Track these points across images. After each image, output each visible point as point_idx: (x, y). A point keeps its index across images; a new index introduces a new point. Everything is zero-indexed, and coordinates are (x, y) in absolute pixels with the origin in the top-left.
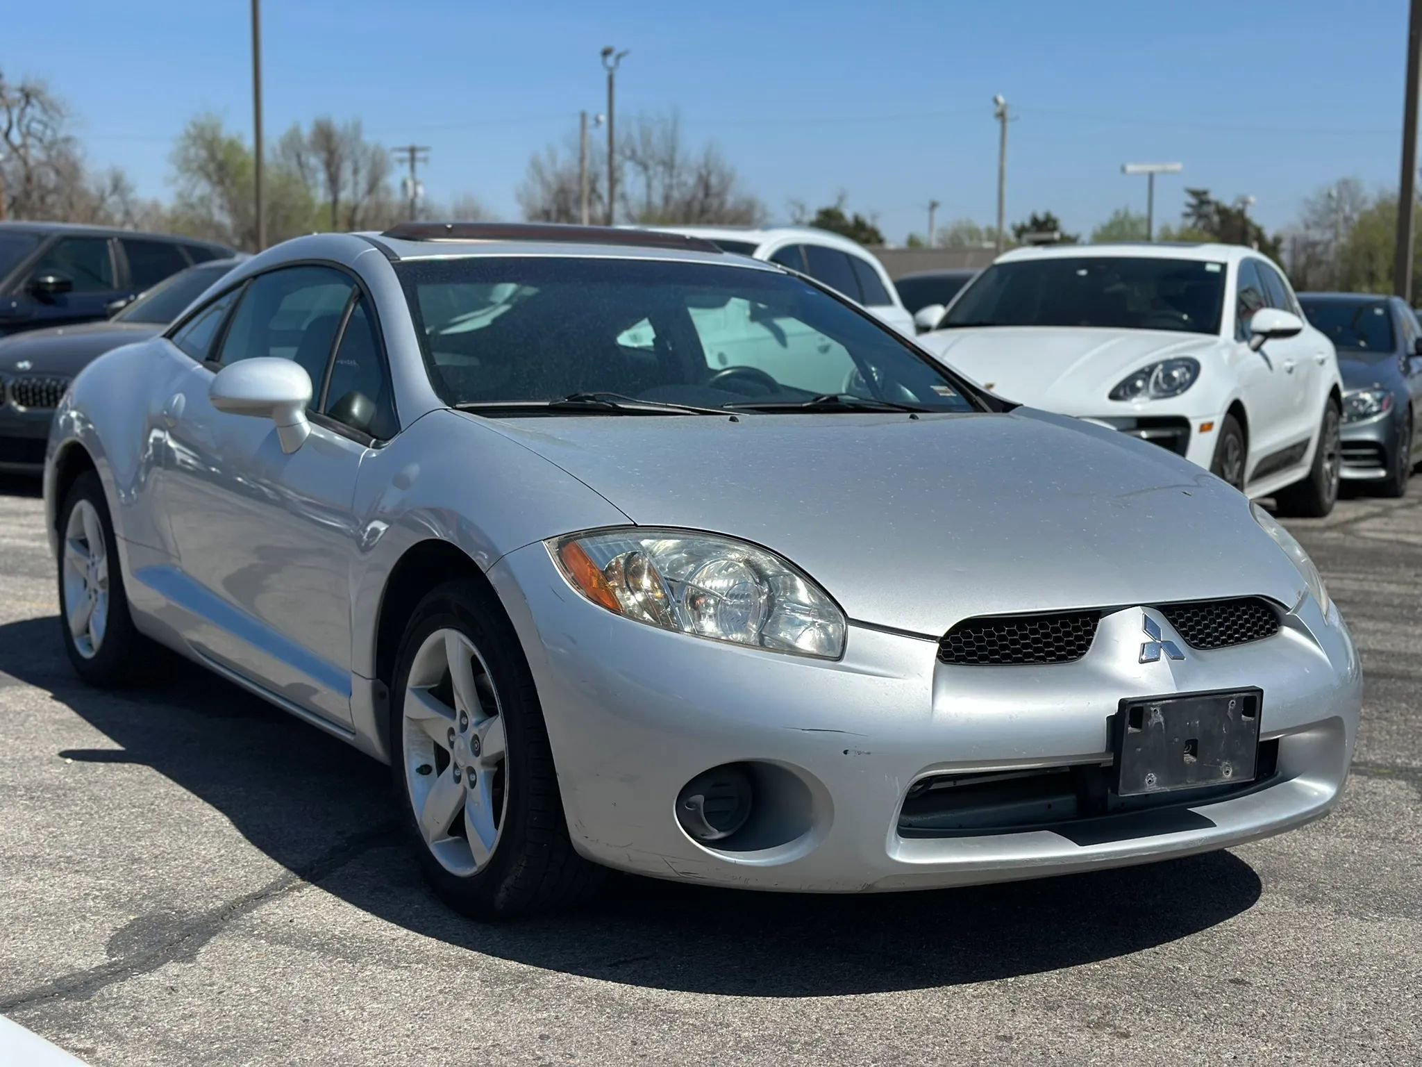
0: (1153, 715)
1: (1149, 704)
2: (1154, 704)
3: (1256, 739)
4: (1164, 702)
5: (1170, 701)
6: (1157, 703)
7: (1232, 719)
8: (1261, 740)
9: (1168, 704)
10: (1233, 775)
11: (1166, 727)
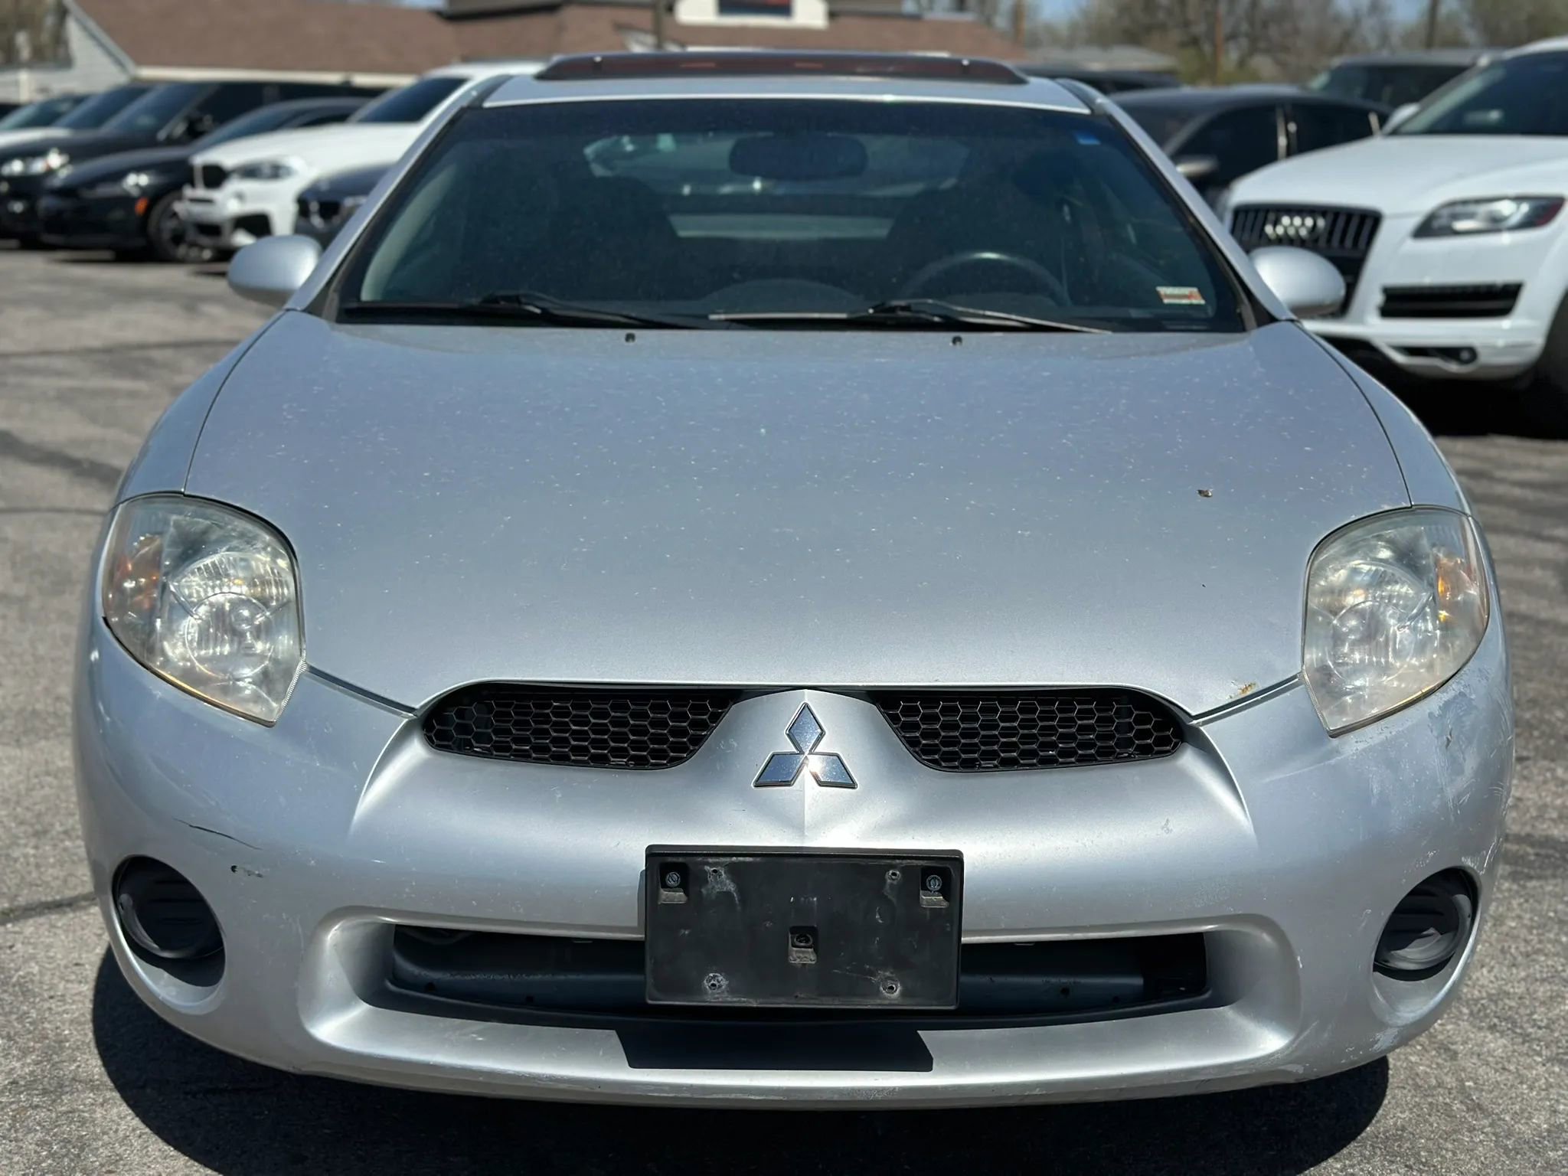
0: (711, 879)
1: (700, 859)
2: (710, 860)
3: (955, 938)
4: (734, 859)
5: (748, 859)
6: (722, 860)
7: (894, 900)
8: (965, 940)
9: (744, 862)
10: (903, 994)
11: (743, 901)
